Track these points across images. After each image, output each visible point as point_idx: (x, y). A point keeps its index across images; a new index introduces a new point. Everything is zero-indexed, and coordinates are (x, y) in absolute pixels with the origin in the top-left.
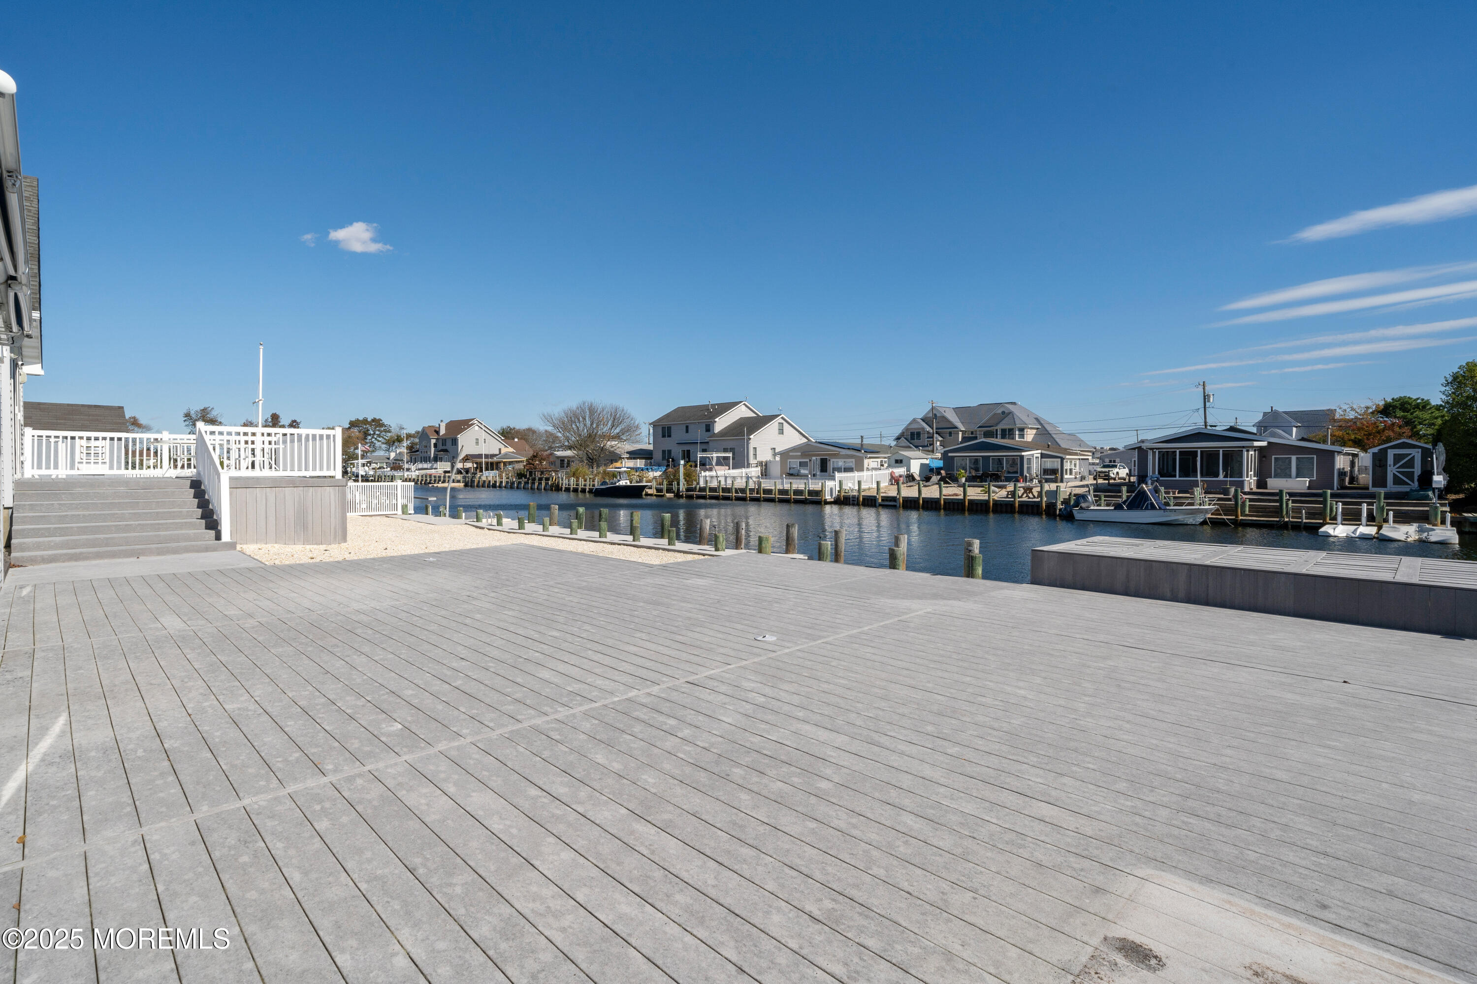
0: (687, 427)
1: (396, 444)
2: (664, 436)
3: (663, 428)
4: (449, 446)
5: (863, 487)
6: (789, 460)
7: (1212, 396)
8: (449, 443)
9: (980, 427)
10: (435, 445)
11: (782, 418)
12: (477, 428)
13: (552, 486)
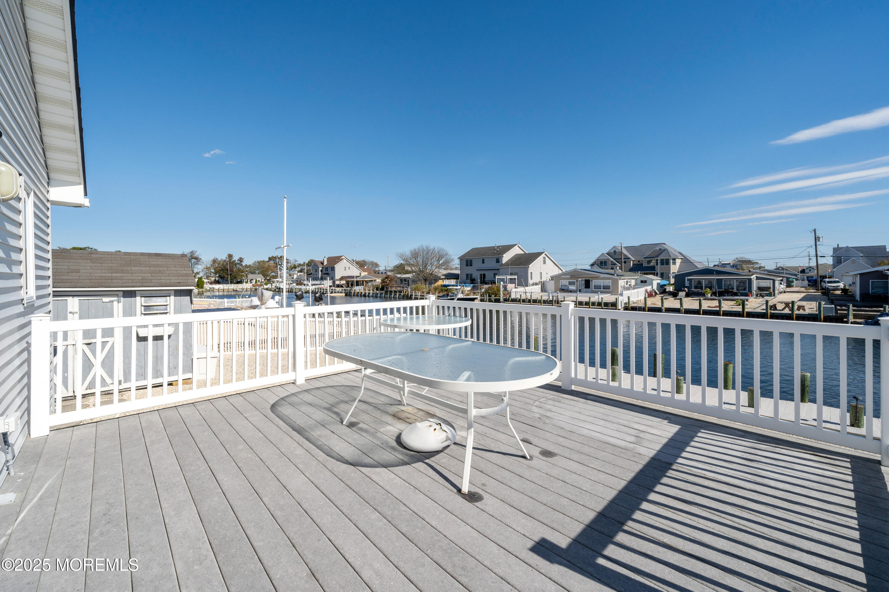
0: (483, 260)
1: (293, 269)
2: (467, 265)
3: (467, 261)
4: (329, 271)
5: (631, 299)
6: (561, 281)
7: (821, 238)
8: (329, 269)
9: (645, 258)
10: (322, 271)
11: (545, 254)
12: (345, 261)
13: (404, 296)
